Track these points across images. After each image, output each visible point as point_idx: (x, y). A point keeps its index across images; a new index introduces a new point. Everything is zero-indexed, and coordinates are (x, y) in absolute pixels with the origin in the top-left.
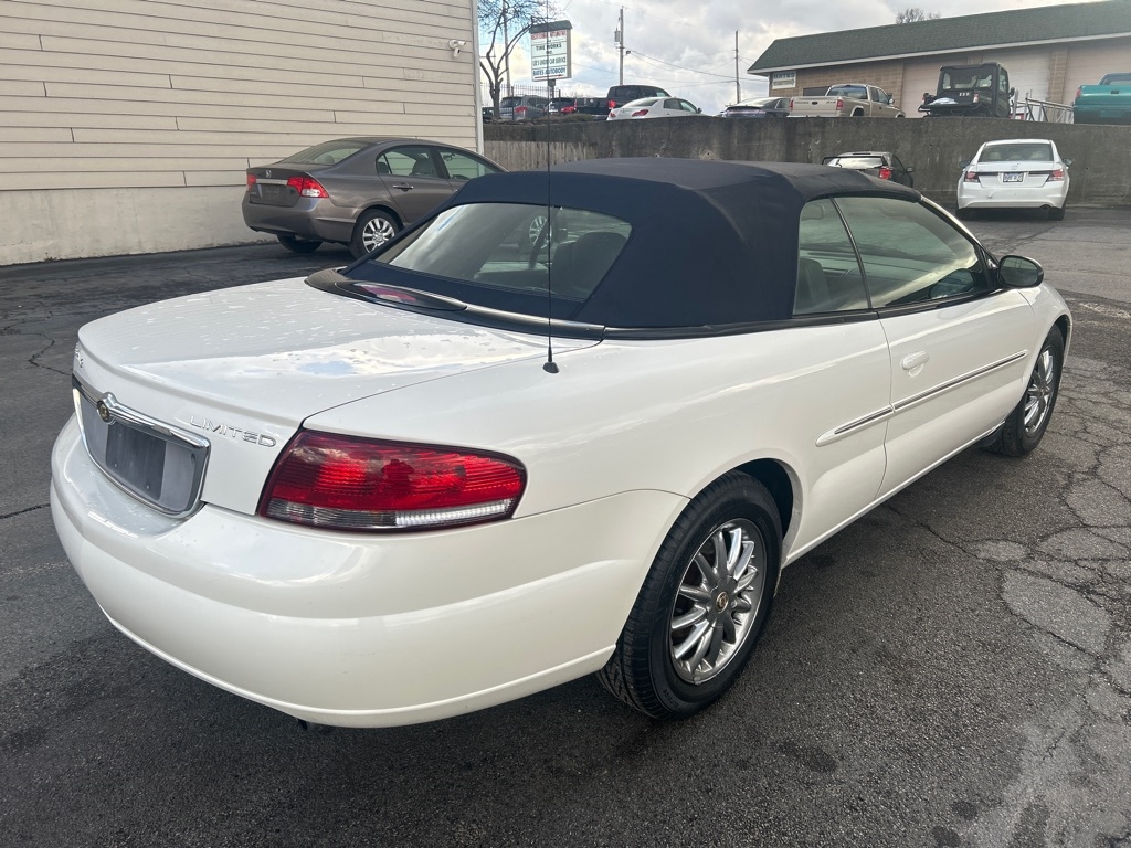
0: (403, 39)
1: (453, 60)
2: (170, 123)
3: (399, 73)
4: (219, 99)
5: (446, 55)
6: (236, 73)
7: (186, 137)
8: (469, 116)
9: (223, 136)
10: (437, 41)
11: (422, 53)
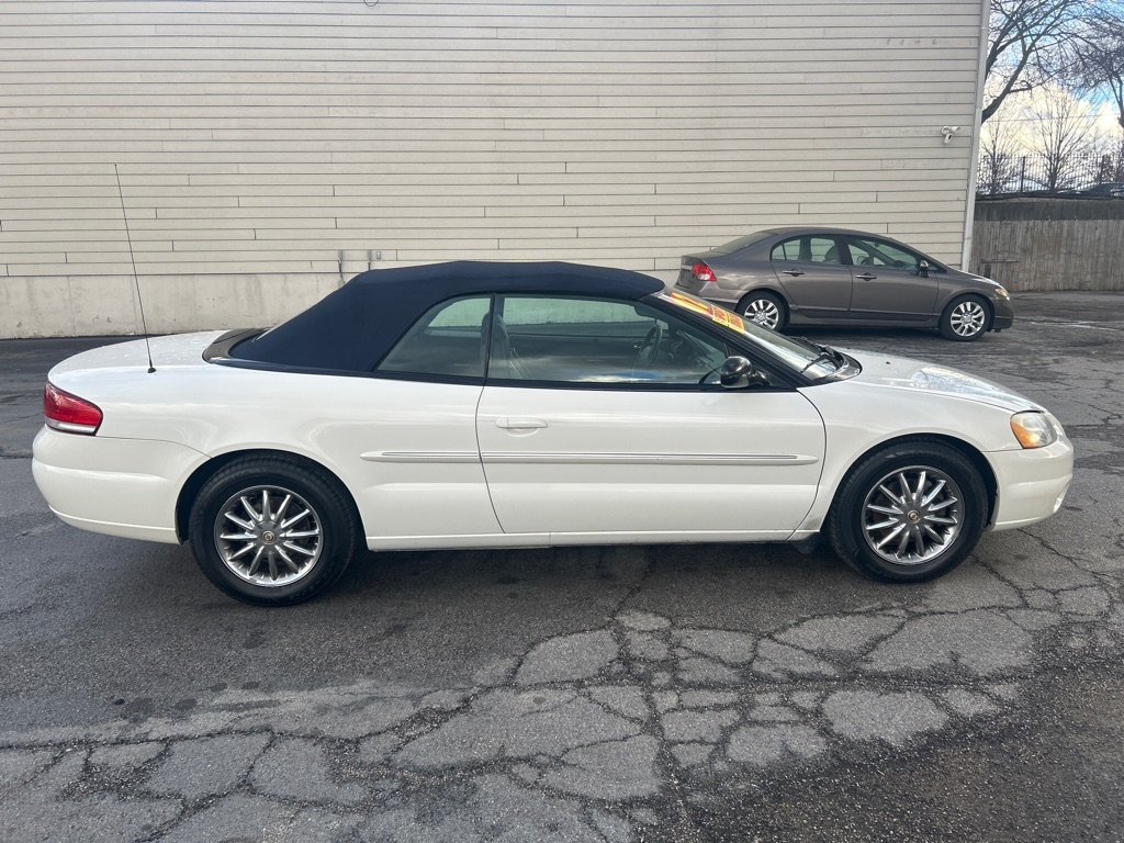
0: (884, 132)
1: (945, 146)
2: (650, 221)
3: (877, 165)
4: (693, 200)
5: (937, 142)
6: (711, 178)
7: (661, 231)
8: (959, 200)
9: (691, 229)
10: (924, 129)
11: (907, 142)
